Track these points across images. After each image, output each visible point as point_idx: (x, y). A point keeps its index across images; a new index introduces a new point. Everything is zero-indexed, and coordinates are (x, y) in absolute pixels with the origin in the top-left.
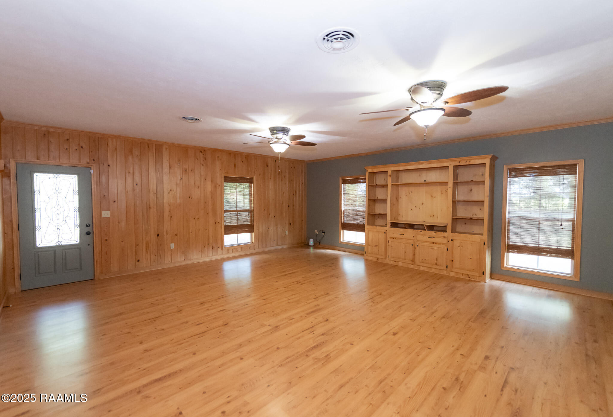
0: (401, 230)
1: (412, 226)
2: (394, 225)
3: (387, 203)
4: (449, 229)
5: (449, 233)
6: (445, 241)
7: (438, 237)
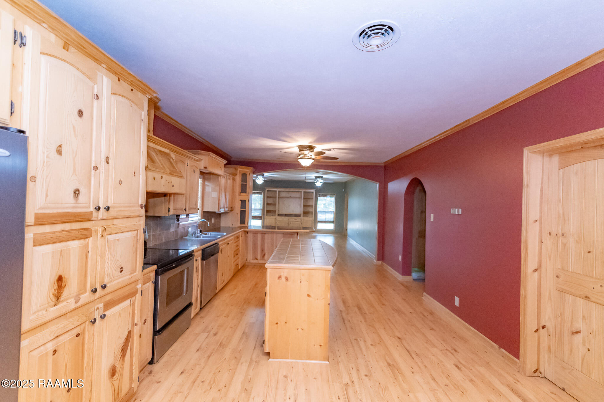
0: (283, 217)
1: (286, 215)
2: (279, 215)
3: (276, 205)
4: (302, 216)
5: (302, 217)
6: (300, 220)
7: (298, 219)
